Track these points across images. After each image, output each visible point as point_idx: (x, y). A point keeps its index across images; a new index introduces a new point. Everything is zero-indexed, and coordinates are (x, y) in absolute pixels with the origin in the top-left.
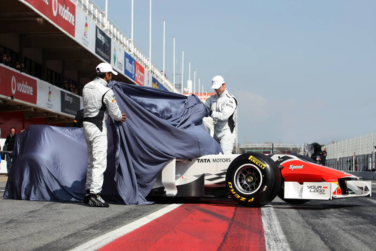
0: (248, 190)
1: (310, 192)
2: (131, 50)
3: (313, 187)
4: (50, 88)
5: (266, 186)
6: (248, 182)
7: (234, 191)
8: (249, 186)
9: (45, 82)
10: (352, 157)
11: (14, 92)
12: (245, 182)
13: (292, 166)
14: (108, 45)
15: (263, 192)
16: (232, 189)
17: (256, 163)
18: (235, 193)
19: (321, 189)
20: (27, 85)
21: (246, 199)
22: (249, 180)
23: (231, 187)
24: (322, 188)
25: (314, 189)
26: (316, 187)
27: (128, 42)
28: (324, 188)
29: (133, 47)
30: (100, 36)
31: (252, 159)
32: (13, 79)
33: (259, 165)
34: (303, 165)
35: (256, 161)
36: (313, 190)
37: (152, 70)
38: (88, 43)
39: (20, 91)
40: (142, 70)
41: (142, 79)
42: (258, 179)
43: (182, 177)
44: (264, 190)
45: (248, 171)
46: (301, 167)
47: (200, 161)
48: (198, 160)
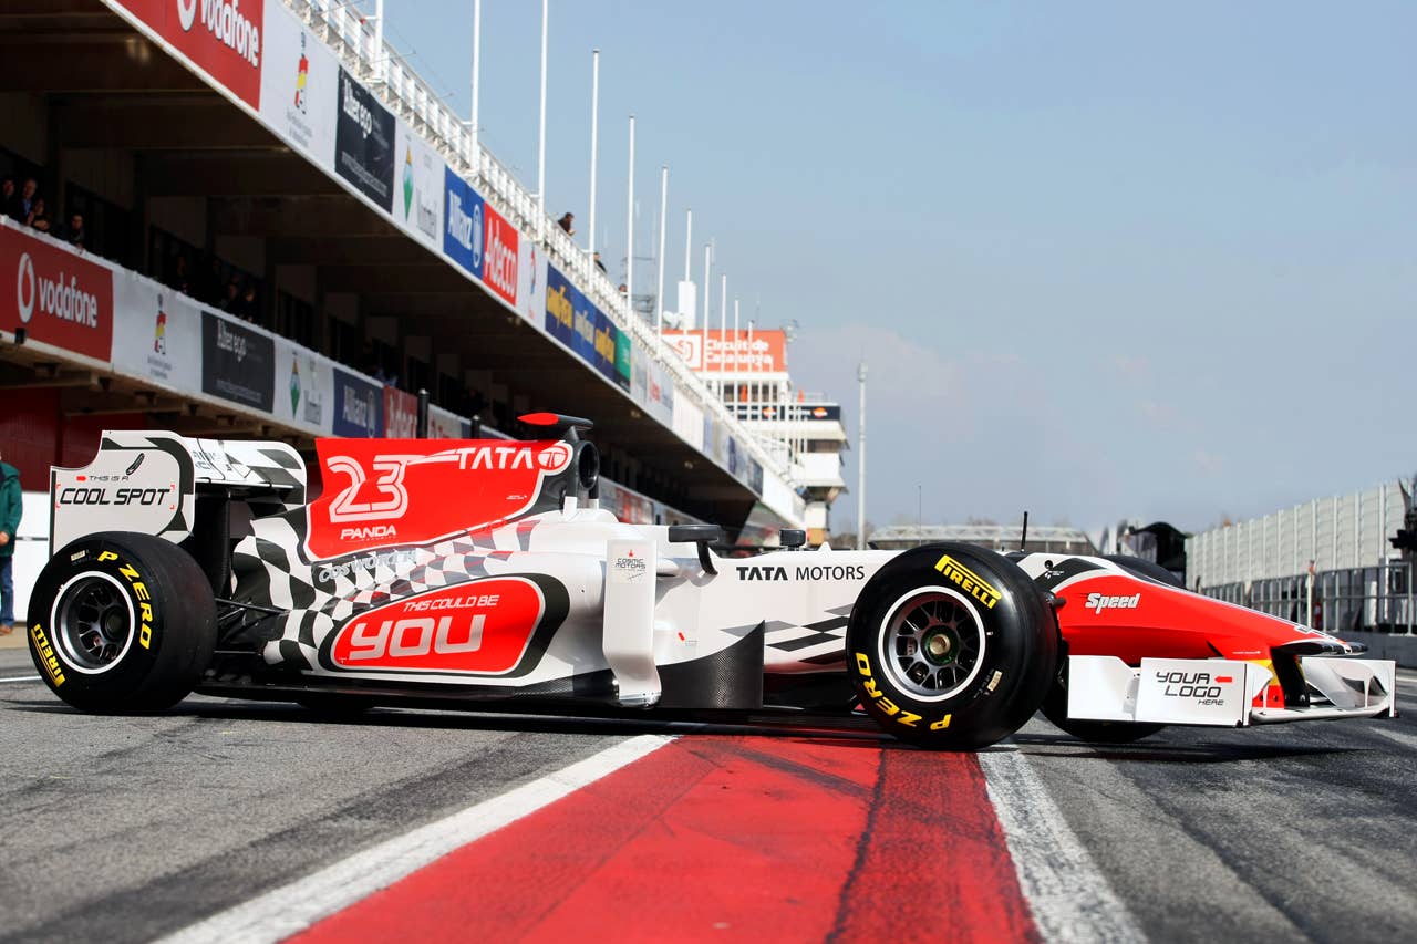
0: (930, 684)
1: (1166, 694)
2: (468, 161)
3: (1176, 678)
4: (161, 303)
5: (998, 674)
6: (933, 655)
7: (876, 689)
8: (933, 670)
9: (142, 279)
10: (1304, 577)
11: (25, 313)
12: (919, 657)
13: (1099, 599)
14: (384, 143)
15: (987, 693)
16: (868, 679)
17: (964, 586)
18: (879, 693)
19: (1209, 686)
20: (77, 288)
21: (920, 718)
22: (935, 649)
23: (867, 672)
24: (1213, 683)
25: (1182, 684)
26: (1189, 678)
27: (457, 131)
28: (1219, 679)
29: (478, 150)
30: (354, 108)
31: (949, 569)
32: (25, 264)
33: (975, 593)
34: (1138, 596)
35: (965, 577)
36: (1176, 688)
37: (549, 241)
38: (308, 132)
39: (51, 310)
40: (509, 238)
41: (510, 272)
42: (968, 644)
43: (680, 635)
44: (991, 686)
45: (932, 615)
46: (1132, 602)
47: (748, 574)
48: (742, 570)
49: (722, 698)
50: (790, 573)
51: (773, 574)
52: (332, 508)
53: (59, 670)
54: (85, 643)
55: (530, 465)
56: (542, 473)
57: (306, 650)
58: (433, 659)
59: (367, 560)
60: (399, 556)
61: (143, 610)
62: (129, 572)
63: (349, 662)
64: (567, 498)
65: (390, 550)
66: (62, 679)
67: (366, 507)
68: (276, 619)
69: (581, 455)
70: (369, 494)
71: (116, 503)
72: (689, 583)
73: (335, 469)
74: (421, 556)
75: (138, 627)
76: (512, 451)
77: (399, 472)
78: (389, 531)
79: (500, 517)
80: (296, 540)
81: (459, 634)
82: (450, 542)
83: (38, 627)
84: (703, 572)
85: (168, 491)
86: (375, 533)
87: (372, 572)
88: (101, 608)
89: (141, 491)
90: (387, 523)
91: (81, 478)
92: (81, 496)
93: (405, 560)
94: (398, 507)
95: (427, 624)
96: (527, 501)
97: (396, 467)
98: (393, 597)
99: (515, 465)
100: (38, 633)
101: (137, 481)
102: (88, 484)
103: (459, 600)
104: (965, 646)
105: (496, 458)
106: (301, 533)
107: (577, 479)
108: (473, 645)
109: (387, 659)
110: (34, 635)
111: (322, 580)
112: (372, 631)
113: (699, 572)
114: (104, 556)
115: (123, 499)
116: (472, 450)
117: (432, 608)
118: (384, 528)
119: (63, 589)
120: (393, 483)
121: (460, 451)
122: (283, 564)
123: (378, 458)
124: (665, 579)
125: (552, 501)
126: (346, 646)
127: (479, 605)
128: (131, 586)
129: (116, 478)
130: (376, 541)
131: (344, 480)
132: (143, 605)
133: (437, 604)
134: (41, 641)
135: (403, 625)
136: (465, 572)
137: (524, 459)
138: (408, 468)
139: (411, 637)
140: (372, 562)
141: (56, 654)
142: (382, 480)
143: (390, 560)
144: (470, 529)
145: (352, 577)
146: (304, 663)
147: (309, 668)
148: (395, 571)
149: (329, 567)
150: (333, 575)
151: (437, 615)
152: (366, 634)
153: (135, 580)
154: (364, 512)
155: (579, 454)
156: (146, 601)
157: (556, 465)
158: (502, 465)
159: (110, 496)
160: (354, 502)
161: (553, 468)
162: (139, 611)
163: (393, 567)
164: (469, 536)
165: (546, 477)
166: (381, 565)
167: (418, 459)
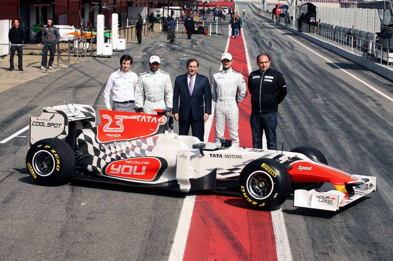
0: (259, 194)
1: (319, 201)
3: (321, 197)
5: (277, 194)
7: (246, 195)
8: (260, 191)
12: (257, 187)
13: (301, 167)
15: (274, 198)
16: (244, 193)
17: (268, 171)
18: (247, 196)
19: (329, 200)
21: (257, 203)
22: (261, 186)
23: (244, 191)
24: (330, 199)
26: (324, 198)
28: (332, 198)
31: (265, 167)
33: (271, 173)
34: (311, 167)
35: (269, 169)
36: (321, 200)
42: (269, 185)
43: (195, 170)
44: (275, 197)
45: (260, 177)
46: (310, 169)
47: (212, 156)
48: (211, 155)
49: (206, 187)
50: (223, 156)
51: (219, 156)
52: (104, 128)
53: (35, 175)
54: (41, 167)
55: (156, 122)
56: (159, 124)
57: (99, 169)
58: (132, 176)
59: (114, 144)
60: (122, 143)
61: (57, 161)
62: (53, 151)
63: (110, 174)
64: (165, 131)
65: (119, 141)
66: (36, 177)
67: (113, 129)
68: (90, 158)
69: (169, 120)
70: (113, 125)
71: (47, 126)
72: (197, 157)
73: (104, 118)
74: (129, 145)
75: (56, 165)
76: (151, 117)
77: (121, 120)
78: (119, 136)
79: (148, 135)
80: (94, 136)
81: (139, 170)
82: (135, 141)
83: (29, 163)
84: (201, 155)
85: (61, 124)
86: (115, 136)
87: (115, 147)
88: (46, 158)
89: (54, 124)
90: (118, 133)
91: (38, 119)
92: (38, 124)
93: (124, 145)
94: (121, 129)
95: (131, 167)
96: (154, 131)
97: (120, 118)
98: (122, 158)
99: (152, 121)
100: (29, 165)
101: (52, 121)
102: (40, 121)
103: (139, 162)
104: (268, 186)
105: (147, 119)
106: (96, 133)
107: (168, 126)
108: (143, 173)
109: (120, 174)
110: (28, 165)
111: (102, 148)
112: (116, 167)
114: (46, 146)
115: (49, 126)
116: (141, 116)
117: (132, 163)
118: (118, 134)
119: (36, 154)
120: (120, 123)
121: (137, 116)
122: (91, 142)
123: (116, 116)
124: (192, 157)
125: (162, 131)
126: (109, 169)
127: (144, 164)
128: (54, 154)
129: (47, 120)
130: (116, 138)
131: (107, 121)
132: (57, 160)
133: (133, 162)
134: (30, 167)
135: (124, 166)
136: (140, 153)
137: (154, 120)
138: (124, 119)
139: (127, 170)
140: (115, 145)
141: (34, 170)
142: (117, 122)
143: (120, 144)
144: (140, 137)
145: (110, 148)
146: (98, 172)
147: (100, 173)
148: (121, 148)
149: (103, 145)
150: (105, 147)
151: (134, 165)
152: (115, 167)
153: (55, 153)
154: (112, 130)
155: (169, 119)
156: (58, 159)
157: (163, 122)
158: (149, 121)
159: (46, 124)
160: (109, 127)
161: (162, 123)
162: (56, 161)
163: (120, 147)
164: (140, 140)
165: (160, 125)
166: (117, 146)
167: (126, 117)
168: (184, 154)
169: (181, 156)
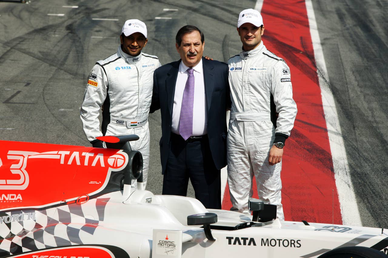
47: (233, 241)
48: (230, 239)
50: (258, 241)
51: (248, 242)
55: (103, 165)
56: (110, 170)
59: (5, 218)
60: (25, 216)
64: (125, 186)
65: (19, 211)
67: (3, 182)
69: (133, 160)
70: (5, 174)
72: (198, 245)
74: (40, 218)
76: (92, 155)
77: (23, 162)
78: (18, 198)
79: (85, 195)
82: (55, 209)
84: (207, 240)
86: (9, 198)
87: (9, 225)
90: (17, 192)
93: (29, 219)
94: (24, 183)
96: (100, 185)
97: (21, 158)
98: (24, 250)
99: (94, 164)
105: (82, 159)
107: (131, 175)
113: (204, 239)
116: (68, 153)
118: (15, 195)
120: (20, 169)
121: (60, 152)
123: (10, 152)
124: (186, 245)
125: (117, 186)
130: (10, 204)
136: (67, 238)
137: (99, 160)
138: (29, 160)
142: (13, 166)
143: (20, 218)
144: (67, 201)
148: (23, 226)
154: (2, 185)
157: (118, 165)
158: (86, 163)
161: (117, 167)
163: (21, 223)
164: (67, 206)
165: (112, 172)
166: (14, 221)
167: (35, 155)
168: (167, 239)
169: (161, 244)
